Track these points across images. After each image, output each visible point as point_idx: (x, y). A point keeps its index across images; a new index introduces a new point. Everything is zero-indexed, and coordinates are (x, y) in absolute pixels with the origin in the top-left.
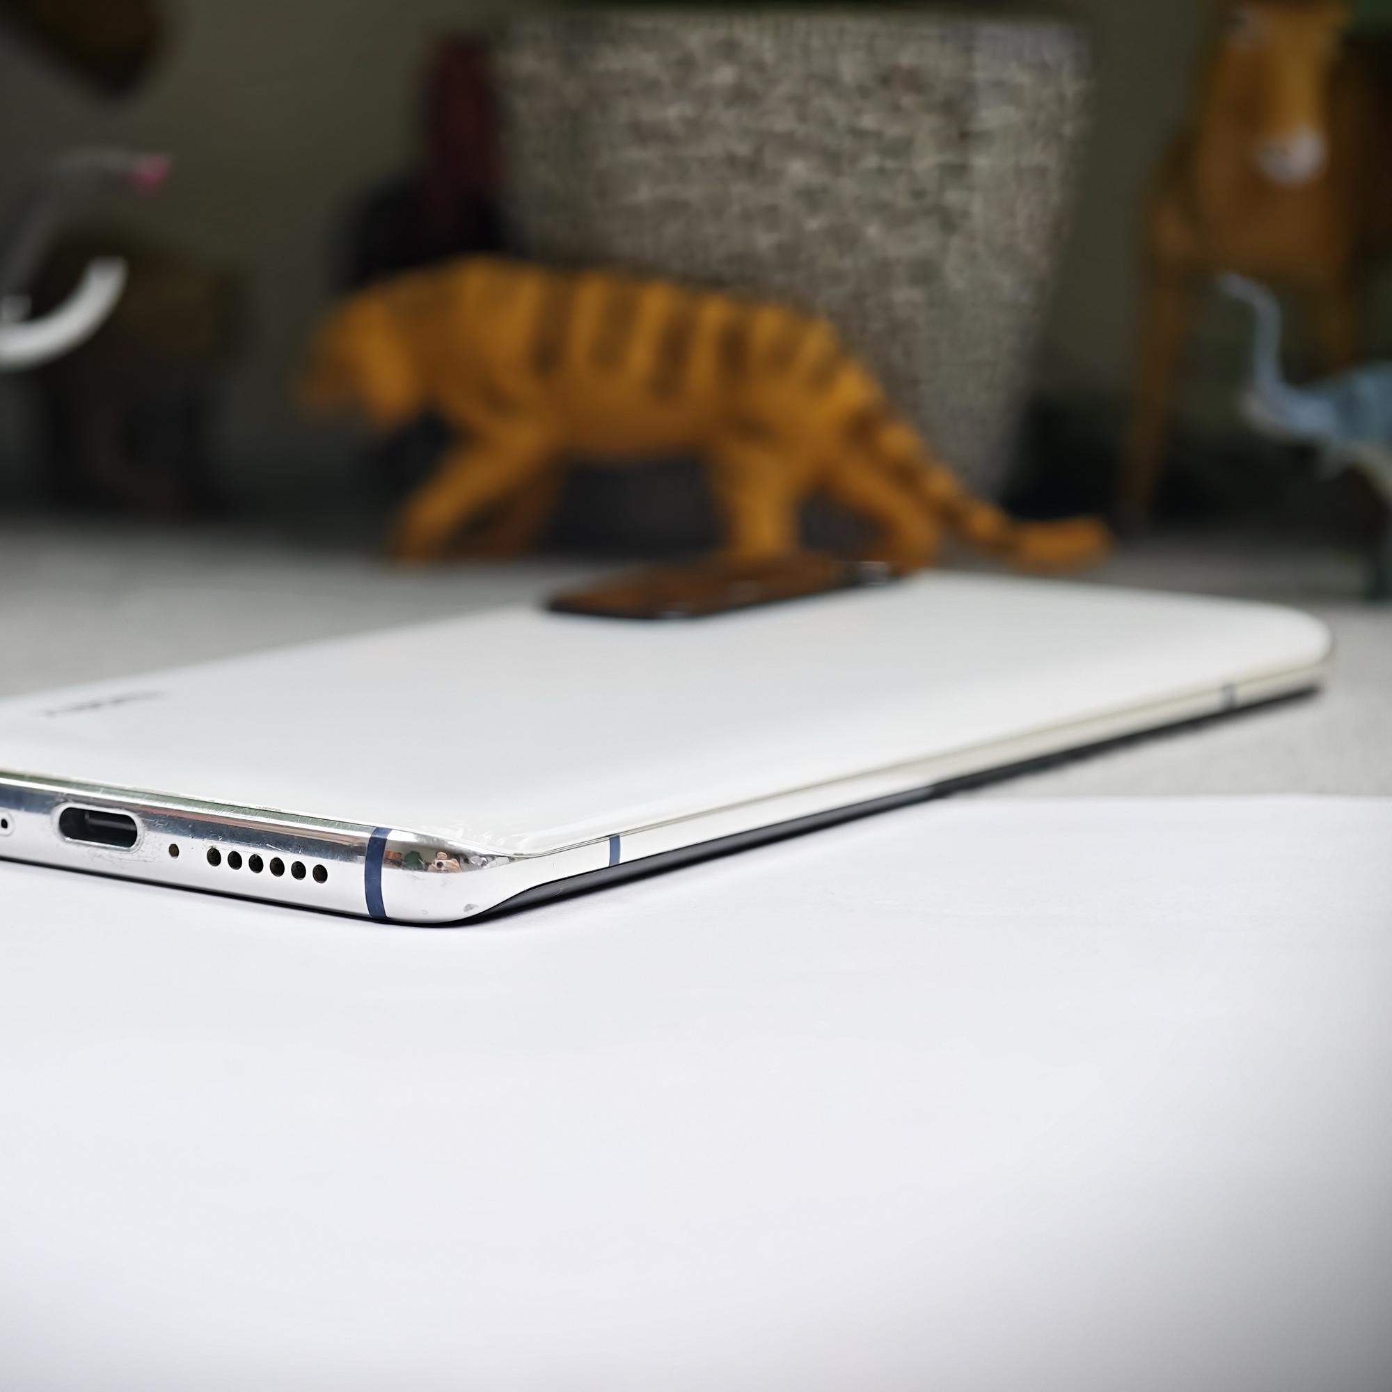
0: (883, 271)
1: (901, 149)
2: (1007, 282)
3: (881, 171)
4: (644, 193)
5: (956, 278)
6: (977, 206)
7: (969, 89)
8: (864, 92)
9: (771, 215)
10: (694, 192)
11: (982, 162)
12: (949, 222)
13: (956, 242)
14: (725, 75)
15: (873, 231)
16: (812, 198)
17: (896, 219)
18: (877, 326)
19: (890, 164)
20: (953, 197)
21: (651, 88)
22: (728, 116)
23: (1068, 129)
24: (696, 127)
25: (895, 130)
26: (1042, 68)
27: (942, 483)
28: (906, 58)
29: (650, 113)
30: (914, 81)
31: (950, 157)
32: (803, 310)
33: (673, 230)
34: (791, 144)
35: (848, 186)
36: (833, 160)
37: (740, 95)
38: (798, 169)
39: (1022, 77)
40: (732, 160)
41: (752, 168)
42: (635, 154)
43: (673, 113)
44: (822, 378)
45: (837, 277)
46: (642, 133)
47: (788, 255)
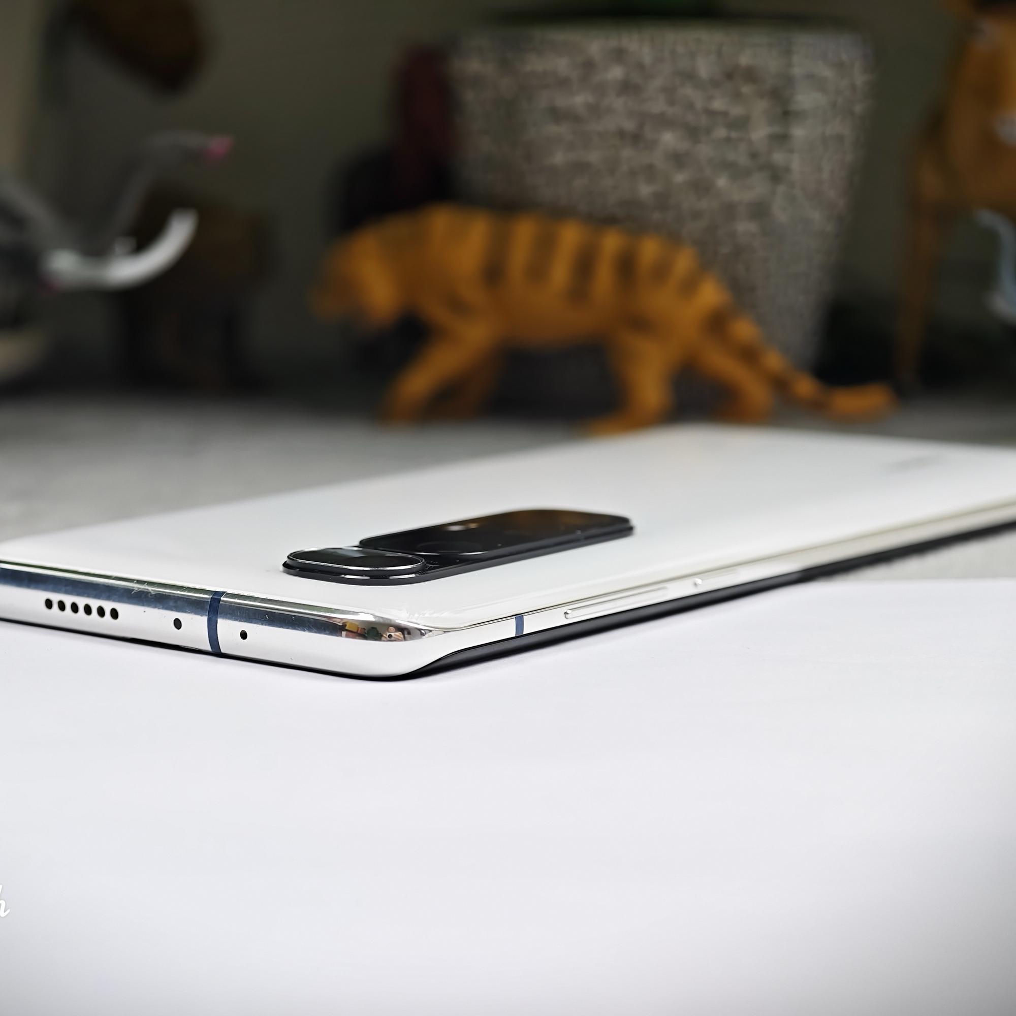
0: (730, 210)
1: (742, 124)
2: (816, 216)
3: (728, 140)
4: (559, 158)
5: (781, 214)
6: (796, 164)
7: (790, 81)
8: (715, 84)
9: (650, 172)
10: (594, 157)
11: (799, 132)
12: (776, 175)
13: (781, 189)
14: (616, 73)
15: (722, 182)
16: (678, 159)
17: (737, 173)
18: (725, 250)
19: (734, 135)
20: (778, 157)
21: (563, 83)
22: (619, 103)
23: (858, 108)
24: (595, 110)
25: (737, 111)
26: (840, 66)
27: (774, 361)
28: (745, 59)
29: (562, 101)
30: (751, 75)
31: (777, 129)
32: (674, 238)
33: (580, 183)
34: (664, 122)
35: (704, 151)
36: (693, 133)
37: (627, 88)
38: (669, 139)
39: (826, 72)
40: (621, 134)
41: (636, 139)
42: (552, 129)
43: (580, 100)
44: (689, 287)
45: (696, 215)
46: (556, 115)
47: (662, 201)
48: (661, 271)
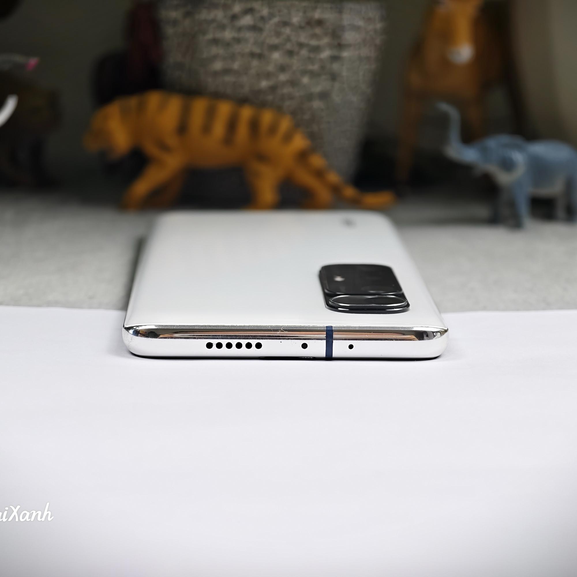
0: (310, 96)
1: (317, 49)
2: (355, 99)
3: (309, 58)
4: (218, 66)
5: (336, 98)
6: (345, 71)
7: (342, 28)
8: (301, 28)
9: (268, 75)
10: (236, 66)
11: (345, 54)
12: (334, 77)
13: (337, 85)
14: (247, 20)
15: (305, 80)
16: (283, 69)
17: (313, 74)
18: (307, 117)
19: (312, 55)
20: (335, 67)
22: (249, 35)
23: (378, 41)
24: (237, 40)
25: (314, 42)
26: (369, 20)
28: (317, 15)
29: (219, 35)
30: (320, 23)
31: (335, 53)
33: (229, 79)
34: (274, 48)
35: (296, 63)
36: (290, 53)
37: (254, 28)
38: (276, 56)
39: (361, 23)
40: (252, 54)
41: (260, 56)
42: (215, 50)
43: (228, 35)
45: (291, 97)
46: (217, 42)
47: (273, 89)
48: (273, 129)
